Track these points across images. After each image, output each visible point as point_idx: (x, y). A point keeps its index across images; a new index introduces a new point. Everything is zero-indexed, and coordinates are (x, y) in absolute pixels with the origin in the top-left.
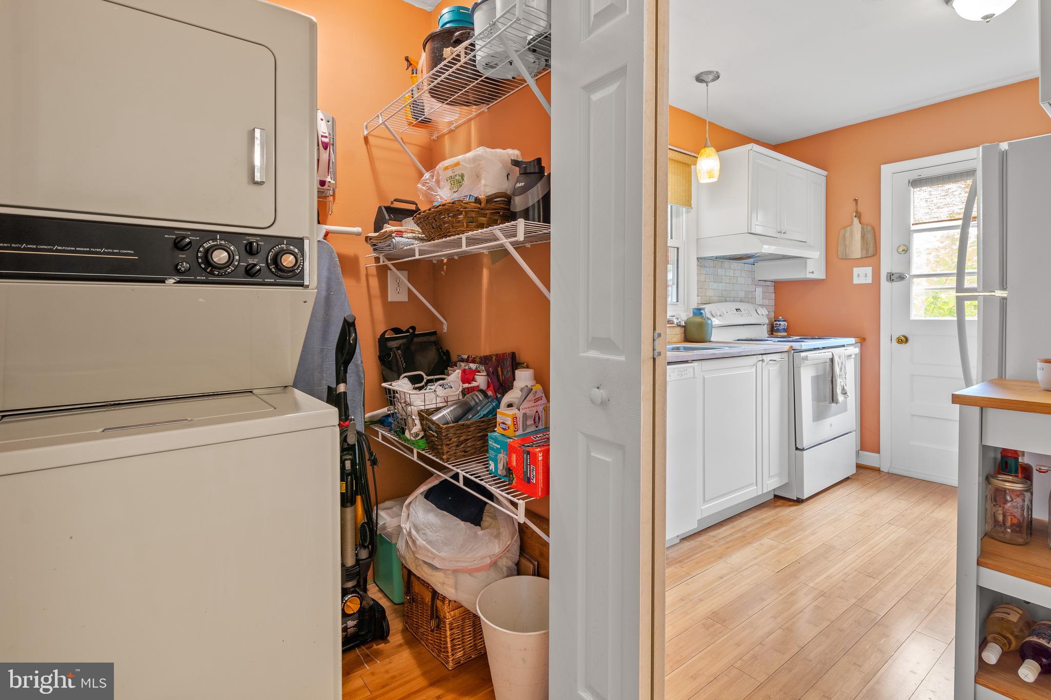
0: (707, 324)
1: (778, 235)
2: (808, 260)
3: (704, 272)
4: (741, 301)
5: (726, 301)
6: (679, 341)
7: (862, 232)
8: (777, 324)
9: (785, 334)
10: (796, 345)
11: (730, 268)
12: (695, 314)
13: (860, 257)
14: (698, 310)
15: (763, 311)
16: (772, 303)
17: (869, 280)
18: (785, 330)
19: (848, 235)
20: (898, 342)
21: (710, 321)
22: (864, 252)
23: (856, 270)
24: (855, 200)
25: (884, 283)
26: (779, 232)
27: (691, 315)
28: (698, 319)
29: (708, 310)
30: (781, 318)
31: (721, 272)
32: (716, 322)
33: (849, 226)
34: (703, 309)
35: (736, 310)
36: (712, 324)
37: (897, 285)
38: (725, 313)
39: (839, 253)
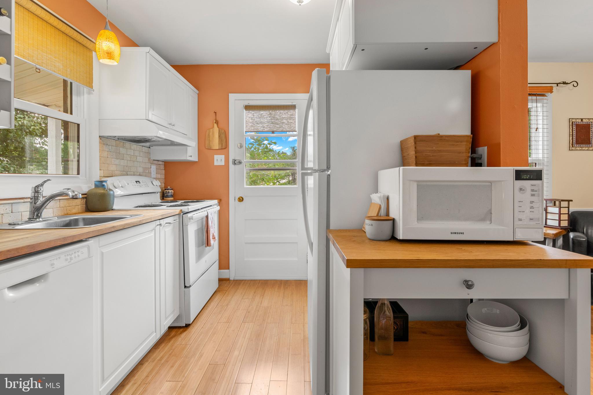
0: (109, 195)
1: (168, 126)
2: (188, 147)
3: (107, 150)
4: (140, 175)
5: (127, 175)
6: (80, 211)
7: (219, 133)
8: (167, 192)
9: (172, 199)
10: (185, 209)
11: (130, 149)
12: (96, 186)
13: (218, 148)
14: (99, 183)
15: (157, 183)
16: (163, 177)
17: (223, 163)
18: (172, 196)
19: (211, 134)
20: (239, 201)
21: (112, 192)
22: (220, 145)
23: (216, 157)
24: (215, 112)
25: (231, 165)
26: (169, 124)
27: (93, 187)
28: (100, 191)
29: (110, 183)
30: (169, 187)
31: (123, 151)
32: (118, 192)
33: (212, 128)
34: (105, 181)
35: (136, 182)
36: (114, 195)
37: (238, 167)
38: (127, 184)
39: (206, 145)
